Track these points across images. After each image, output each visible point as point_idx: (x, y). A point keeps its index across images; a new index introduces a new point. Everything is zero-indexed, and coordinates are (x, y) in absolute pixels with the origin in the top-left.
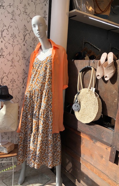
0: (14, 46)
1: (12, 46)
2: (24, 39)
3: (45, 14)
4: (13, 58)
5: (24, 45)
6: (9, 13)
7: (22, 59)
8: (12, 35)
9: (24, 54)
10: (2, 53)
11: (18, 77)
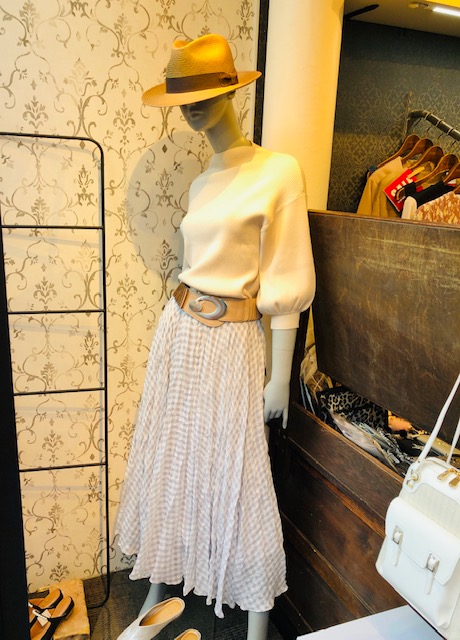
0: (128, 157)
1: (121, 157)
2: (165, 124)
3: (245, 12)
5: (165, 149)
6: (104, 29)
7: (159, 204)
8: (118, 113)
9: (165, 183)
10: (84, 186)
11: (145, 272)
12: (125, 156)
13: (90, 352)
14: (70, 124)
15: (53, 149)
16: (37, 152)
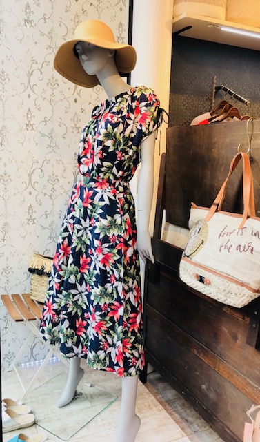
3: (121, 29)
4: (52, 130)
5: (76, 101)
6: (43, 34)
7: (72, 131)
8: (50, 80)
9: (76, 120)
10: (29, 119)
11: (64, 171)
12: (53, 103)
13: (31, 216)
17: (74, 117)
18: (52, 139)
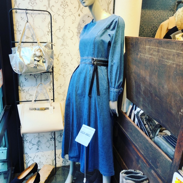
0: (66, 18)
4: (64, 35)
5: (79, 15)
7: (77, 35)
8: (62, 2)
9: (79, 27)
11: (72, 60)
12: (64, 18)
14: (45, 6)
15: (39, 15)
16: (33, 16)
17: (78, 26)
18: (64, 40)
